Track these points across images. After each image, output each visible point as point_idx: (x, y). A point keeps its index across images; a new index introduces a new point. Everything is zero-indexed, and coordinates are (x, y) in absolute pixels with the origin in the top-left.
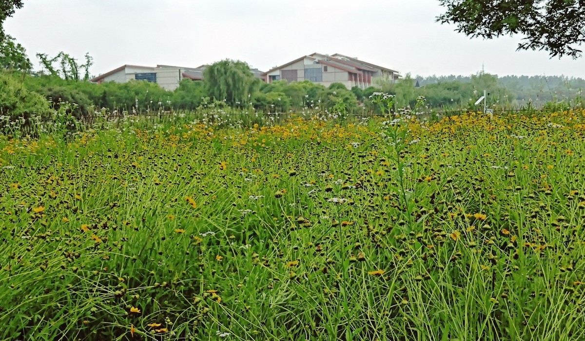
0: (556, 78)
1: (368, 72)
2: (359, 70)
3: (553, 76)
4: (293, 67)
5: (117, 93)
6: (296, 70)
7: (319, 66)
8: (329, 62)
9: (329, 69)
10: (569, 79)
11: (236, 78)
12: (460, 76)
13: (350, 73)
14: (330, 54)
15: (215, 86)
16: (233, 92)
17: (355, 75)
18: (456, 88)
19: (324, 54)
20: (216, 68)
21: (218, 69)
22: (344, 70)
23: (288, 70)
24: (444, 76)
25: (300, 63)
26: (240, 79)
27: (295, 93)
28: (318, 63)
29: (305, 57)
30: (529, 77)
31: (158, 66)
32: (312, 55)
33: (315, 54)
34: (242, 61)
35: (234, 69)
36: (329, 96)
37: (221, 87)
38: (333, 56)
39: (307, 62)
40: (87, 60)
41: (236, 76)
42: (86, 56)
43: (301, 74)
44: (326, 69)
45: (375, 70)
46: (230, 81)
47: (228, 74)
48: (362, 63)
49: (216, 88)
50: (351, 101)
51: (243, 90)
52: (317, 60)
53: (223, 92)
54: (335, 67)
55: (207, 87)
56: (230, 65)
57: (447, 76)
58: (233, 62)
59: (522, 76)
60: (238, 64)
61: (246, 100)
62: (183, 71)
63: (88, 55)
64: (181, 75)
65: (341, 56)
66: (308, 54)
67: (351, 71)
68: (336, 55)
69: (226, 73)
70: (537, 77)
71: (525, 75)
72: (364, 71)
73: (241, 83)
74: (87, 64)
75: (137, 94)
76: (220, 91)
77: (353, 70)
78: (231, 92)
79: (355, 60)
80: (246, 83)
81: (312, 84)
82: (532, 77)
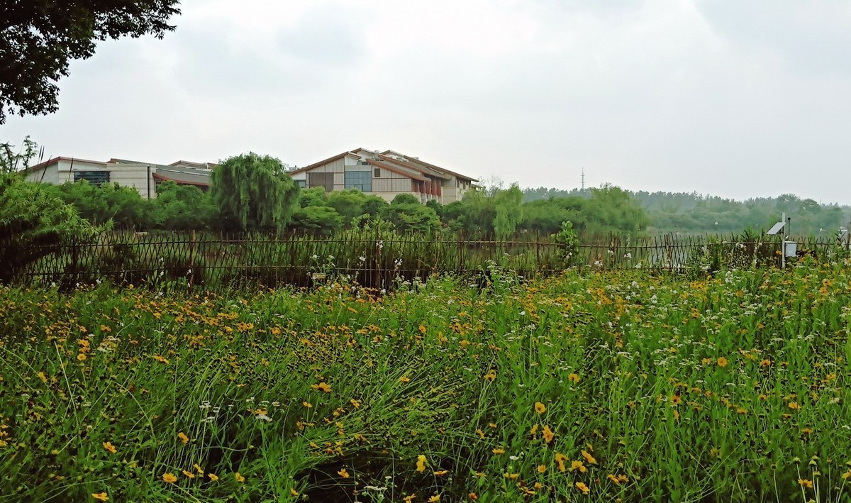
0: (686, 195)
1: (438, 178)
2: (426, 175)
3: (682, 193)
4: (329, 169)
5: (83, 202)
6: (333, 173)
7: (367, 168)
8: (381, 163)
9: (383, 173)
10: (704, 197)
11: (266, 182)
12: (554, 189)
13: (415, 181)
14: (382, 150)
15: (230, 195)
16: (260, 205)
17: (421, 182)
18: (578, 207)
19: (372, 150)
20: (235, 166)
21: (237, 168)
22: (406, 176)
23: (319, 173)
24: (530, 188)
25: (339, 162)
26: (272, 185)
27: (348, 209)
28: (364, 163)
29: (347, 154)
30: (650, 194)
31: (113, 161)
32: (355, 152)
33: (360, 150)
34: (273, 156)
35: (262, 169)
36: (400, 214)
37: (242, 197)
38: (385, 153)
39: (348, 162)
40: (27, 147)
41: (265, 180)
42: (25, 141)
43: (338, 179)
44: (377, 173)
45: (447, 177)
46: (255, 187)
47: (253, 176)
48: (428, 166)
49: (232, 198)
50: (433, 222)
51: (276, 201)
52: (363, 159)
53: (244, 205)
54: (392, 171)
55: (218, 195)
56: (256, 161)
57: (535, 189)
58: (259, 159)
59: (641, 191)
60: (267, 161)
61: (278, 218)
62: (153, 170)
63: (28, 139)
64: (151, 176)
65: (395, 154)
66: (350, 149)
67: (417, 178)
68: (389, 152)
69: (249, 175)
70: (660, 193)
71: (644, 190)
72: (432, 177)
73: (272, 190)
74: (27, 153)
75: (111, 204)
76: (239, 202)
77: (418, 175)
78: (256, 206)
79: (415, 161)
80: (280, 192)
81: (363, 196)
82: (653, 193)
